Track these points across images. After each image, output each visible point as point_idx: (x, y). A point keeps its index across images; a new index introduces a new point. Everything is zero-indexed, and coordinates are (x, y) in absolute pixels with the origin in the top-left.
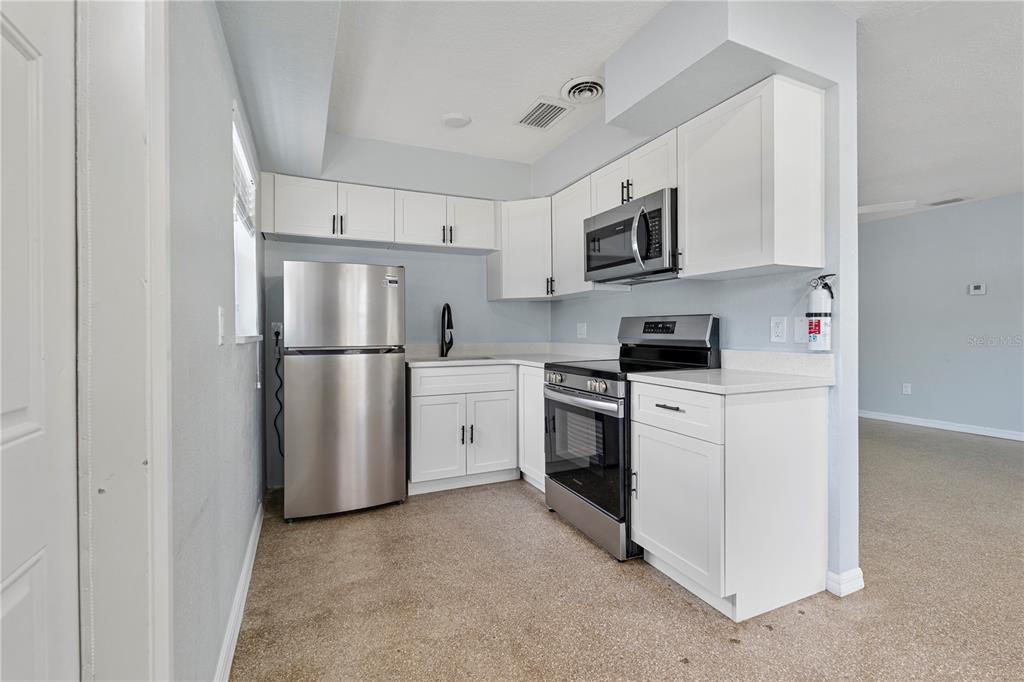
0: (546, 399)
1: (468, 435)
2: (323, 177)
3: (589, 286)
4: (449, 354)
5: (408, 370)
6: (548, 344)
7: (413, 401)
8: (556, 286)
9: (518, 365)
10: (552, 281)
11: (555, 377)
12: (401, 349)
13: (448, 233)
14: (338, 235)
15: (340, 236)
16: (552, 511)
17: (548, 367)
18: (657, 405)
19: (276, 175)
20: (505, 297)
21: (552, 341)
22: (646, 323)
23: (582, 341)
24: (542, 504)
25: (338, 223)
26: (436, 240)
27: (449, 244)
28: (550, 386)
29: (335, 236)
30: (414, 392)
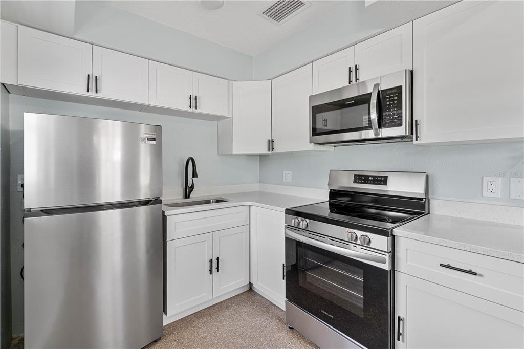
0: (286, 238)
1: (214, 266)
2: (75, 36)
3: (312, 147)
4: (191, 196)
5: (164, 218)
6: (258, 184)
7: (169, 244)
8: (276, 145)
9: (250, 206)
10: (273, 141)
11: (294, 221)
12: (157, 201)
13: (193, 101)
14: (92, 94)
15: (94, 95)
16: (291, 328)
17: (288, 212)
18: (441, 265)
19: (20, 26)
20: (235, 152)
21: (260, 182)
22: (355, 176)
23: (288, 184)
24: (280, 320)
25: (93, 82)
26: (184, 106)
27: (194, 110)
28: (289, 227)
29: (89, 94)
30: (169, 236)
